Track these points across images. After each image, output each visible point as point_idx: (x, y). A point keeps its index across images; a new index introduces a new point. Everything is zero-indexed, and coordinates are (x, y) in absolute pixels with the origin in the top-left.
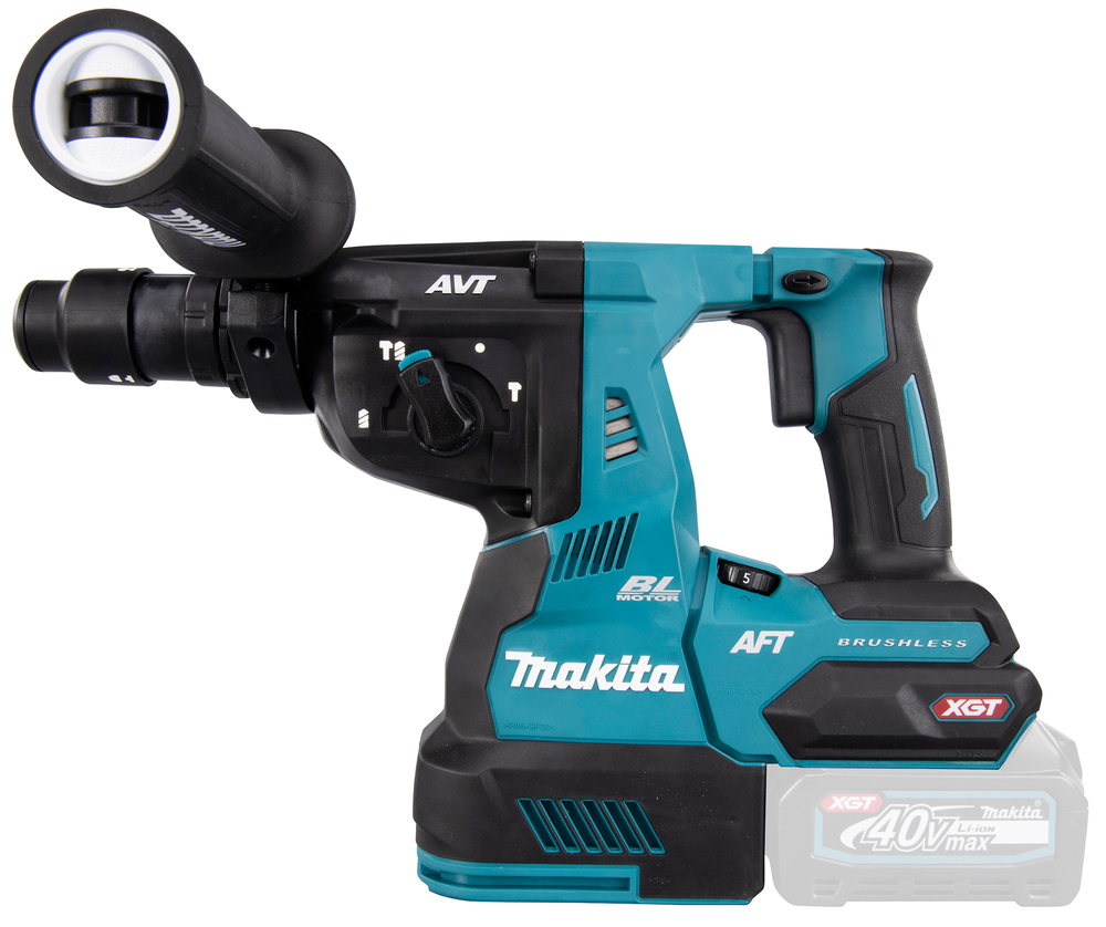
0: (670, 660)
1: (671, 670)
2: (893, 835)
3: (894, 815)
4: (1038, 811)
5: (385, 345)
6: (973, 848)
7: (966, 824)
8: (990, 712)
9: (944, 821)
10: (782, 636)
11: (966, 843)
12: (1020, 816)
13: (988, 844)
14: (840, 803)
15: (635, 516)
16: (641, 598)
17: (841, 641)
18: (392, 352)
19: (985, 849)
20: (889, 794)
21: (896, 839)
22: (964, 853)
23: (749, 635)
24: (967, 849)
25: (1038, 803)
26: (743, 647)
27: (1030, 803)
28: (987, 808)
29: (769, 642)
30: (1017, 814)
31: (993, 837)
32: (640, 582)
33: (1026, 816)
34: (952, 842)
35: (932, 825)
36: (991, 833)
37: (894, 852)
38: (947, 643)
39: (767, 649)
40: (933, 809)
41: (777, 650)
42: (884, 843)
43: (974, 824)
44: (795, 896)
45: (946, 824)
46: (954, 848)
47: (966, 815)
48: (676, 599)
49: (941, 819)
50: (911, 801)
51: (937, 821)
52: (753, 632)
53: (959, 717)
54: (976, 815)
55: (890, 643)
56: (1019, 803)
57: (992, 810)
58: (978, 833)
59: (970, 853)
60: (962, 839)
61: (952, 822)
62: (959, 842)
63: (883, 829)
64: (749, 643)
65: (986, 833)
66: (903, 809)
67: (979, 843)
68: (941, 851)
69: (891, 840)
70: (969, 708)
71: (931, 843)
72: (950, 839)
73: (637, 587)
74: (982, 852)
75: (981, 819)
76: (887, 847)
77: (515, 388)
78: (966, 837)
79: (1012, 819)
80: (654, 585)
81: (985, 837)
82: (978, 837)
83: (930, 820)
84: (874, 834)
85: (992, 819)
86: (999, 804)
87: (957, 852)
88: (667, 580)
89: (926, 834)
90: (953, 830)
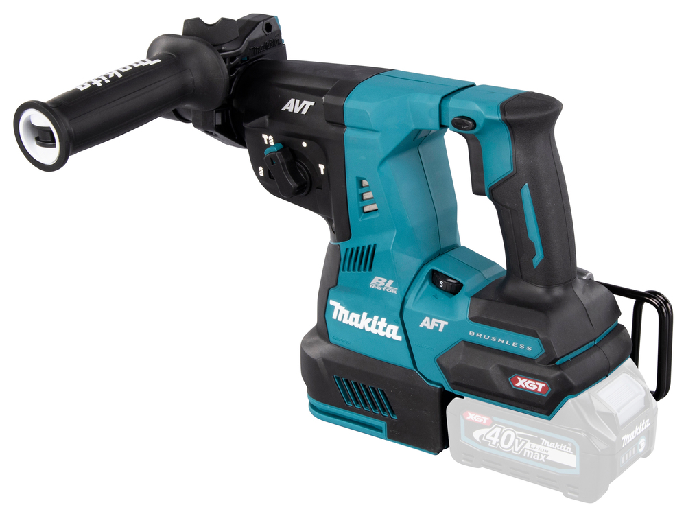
0: (395, 323)
1: (395, 328)
2: (498, 440)
3: (498, 430)
4: (570, 449)
5: (265, 136)
6: (537, 459)
7: (534, 445)
8: (539, 390)
9: (522, 440)
10: (443, 323)
11: (534, 455)
12: (561, 449)
13: (545, 458)
14: (472, 416)
15: (375, 245)
16: (380, 289)
17: (470, 333)
18: (268, 140)
19: (544, 461)
20: (496, 419)
21: (499, 442)
22: (532, 459)
23: (427, 319)
24: (534, 458)
25: (570, 444)
26: (425, 325)
27: (565, 443)
28: (544, 440)
29: (437, 325)
30: (559, 447)
31: (547, 456)
32: (379, 280)
33: (564, 450)
34: (527, 452)
35: (517, 441)
36: (546, 453)
37: (498, 449)
38: (522, 346)
39: (436, 328)
40: (517, 432)
41: (441, 330)
42: (494, 443)
43: (538, 446)
44: (457, 458)
45: (523, 442)
46: (528, 456)
47: (533, 440)
48: (395, 292)
49: (521, 439)
50: (507, 426)
51: (519, 439)
52: (429, 318)
53: (524, 388)
54: (539, 442)
55: (494, 339)
56: (560, 442)
57: (546, 441)
58: (540, 451)
59: (536, 461)
60: (532, 453)
61: (526, 442)
62: (530, 453)
63: (493, 436)
64: (428, 323)
65: (543, 452)
66: (502, 428)
67: (540, 457)
68: (522, 455)
69: (497, 443)
70: (529, 384)
71: (517, 449)
72: (526, 451)
73: (379, 282)
74: (541, 462)
75: (541, 444)
76: (496, 445)
77: (322, 167)
78: (534, 452)
79: (557, 449)
80: (386, 283)
81: (543, 455)
82: (540, 453)
83: (516, 438)
84: (489, 437)
85: (546, 446)
86: (551, 440)
87: (529, 458)
88: (391, 282)
89: (514, 444)
90: (527, 446)
